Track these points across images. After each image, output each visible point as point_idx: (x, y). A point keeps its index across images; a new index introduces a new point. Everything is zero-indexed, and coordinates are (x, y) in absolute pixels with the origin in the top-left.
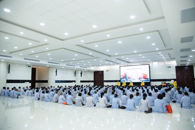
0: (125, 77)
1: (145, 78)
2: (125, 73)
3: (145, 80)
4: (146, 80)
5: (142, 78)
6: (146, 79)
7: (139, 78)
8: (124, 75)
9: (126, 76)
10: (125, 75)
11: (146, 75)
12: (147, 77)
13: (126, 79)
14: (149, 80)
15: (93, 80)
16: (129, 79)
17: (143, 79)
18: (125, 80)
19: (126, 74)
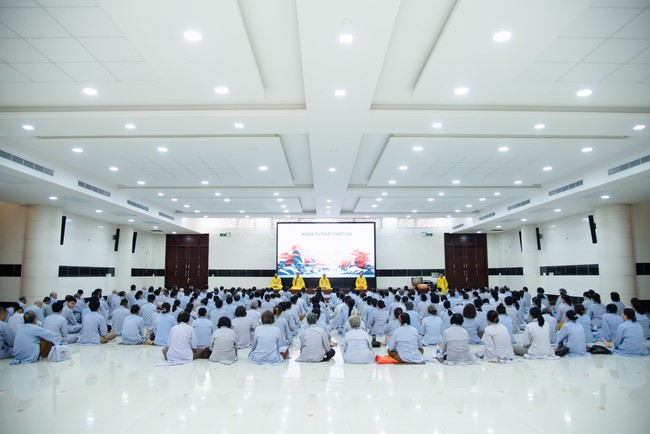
0: (294, 260)
1: (360, 263)
2: (294, 247)
3: (361, 270)
4: (365, 271)
5: (352, 263)
6: (363, 268)
7: (341, 264)
8: (291, 253)
9: (299, 258)
10: (296, 252)
11: (364, 256)
12: (367, 263)
13: (299, 267)
14: (373, 271)
15: (163, 267)
16: (307, 268)
17: (355, 269)
18: (295, 271)
19: (297, 249)
